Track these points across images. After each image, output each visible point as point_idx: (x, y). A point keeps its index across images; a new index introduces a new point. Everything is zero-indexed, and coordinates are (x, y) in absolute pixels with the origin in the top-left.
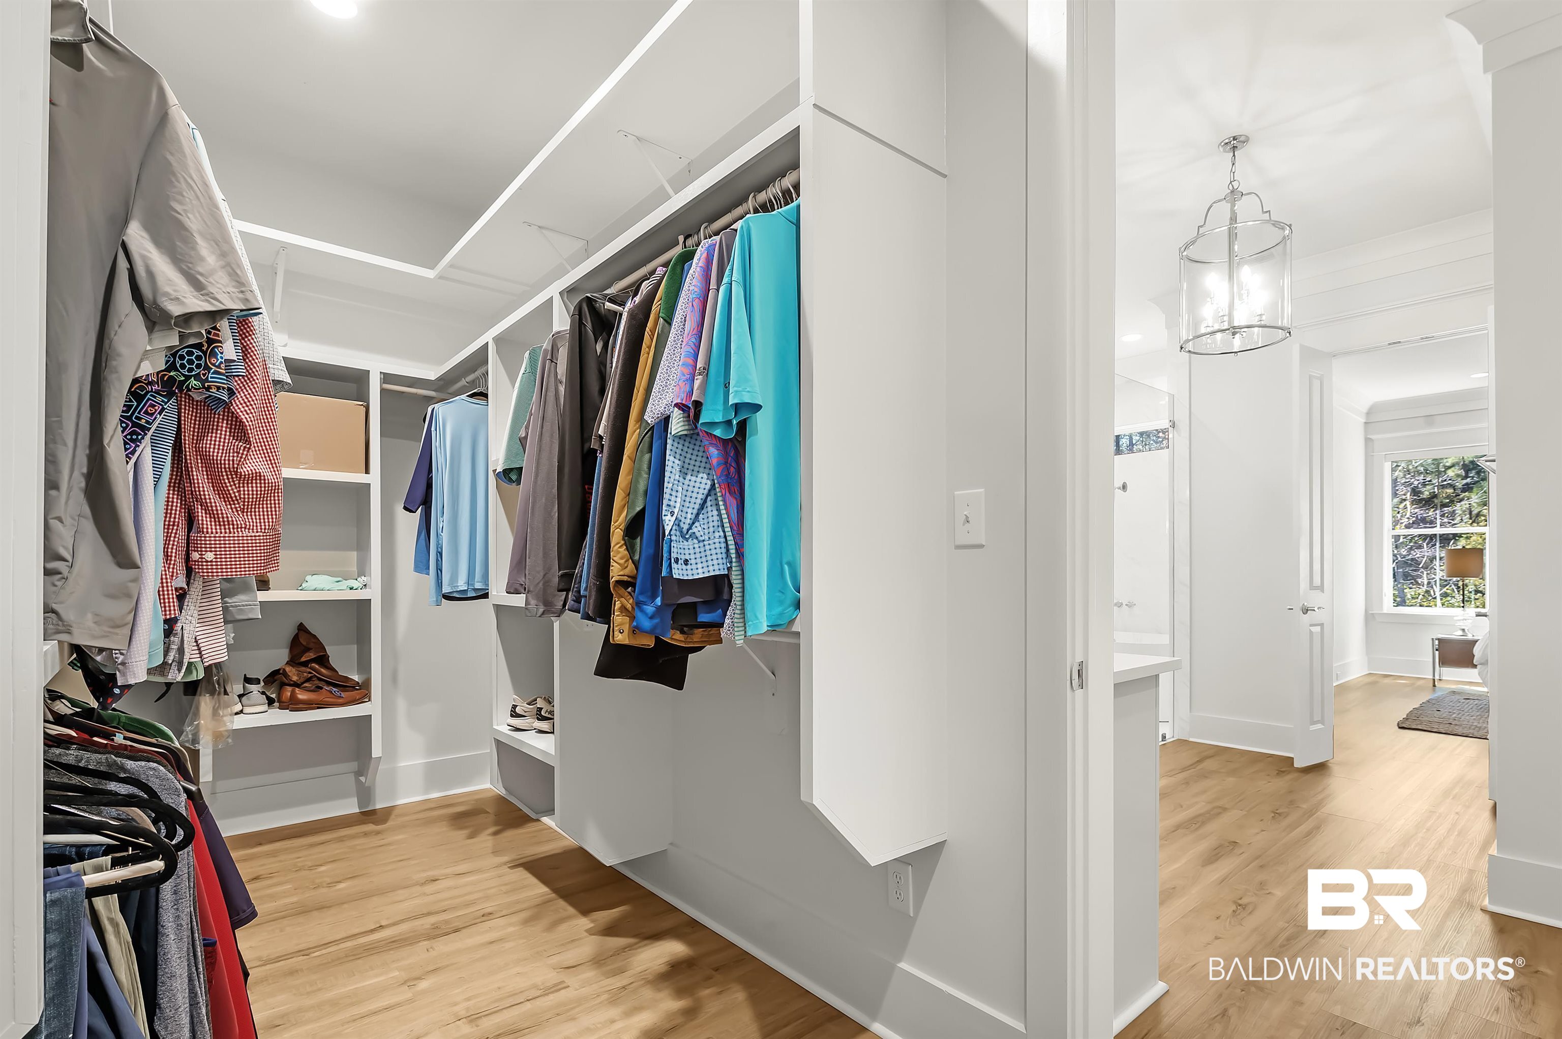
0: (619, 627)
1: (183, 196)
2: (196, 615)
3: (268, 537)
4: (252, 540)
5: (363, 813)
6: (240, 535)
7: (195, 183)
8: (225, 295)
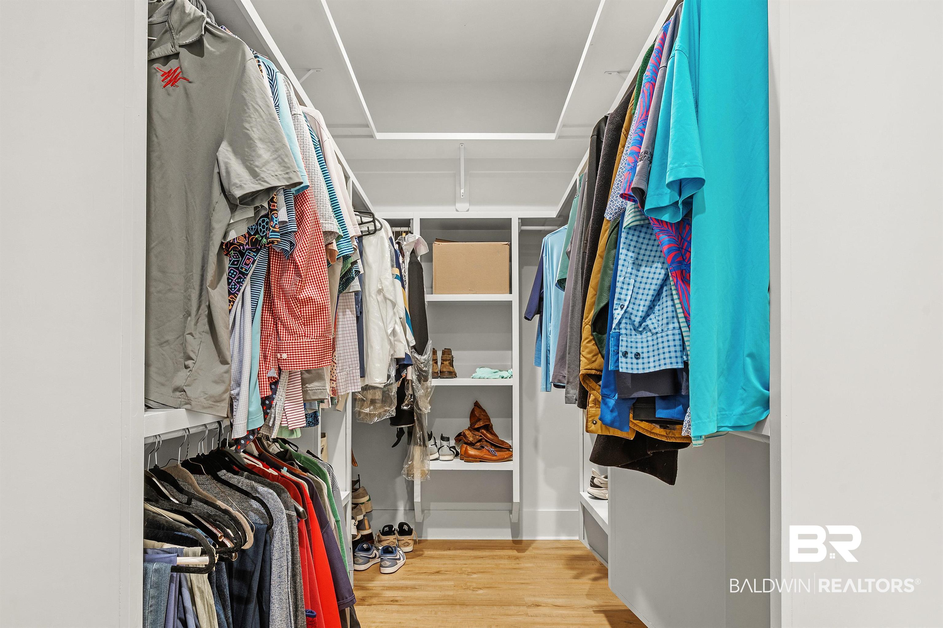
0: (593, 418)
1: (251, 118)
2: (284, 395)
3: (320, 342)
4: (308, 344)
5: (514, 542)
6: (301, 341)
7: (261, 107)
8: (273, 178)
